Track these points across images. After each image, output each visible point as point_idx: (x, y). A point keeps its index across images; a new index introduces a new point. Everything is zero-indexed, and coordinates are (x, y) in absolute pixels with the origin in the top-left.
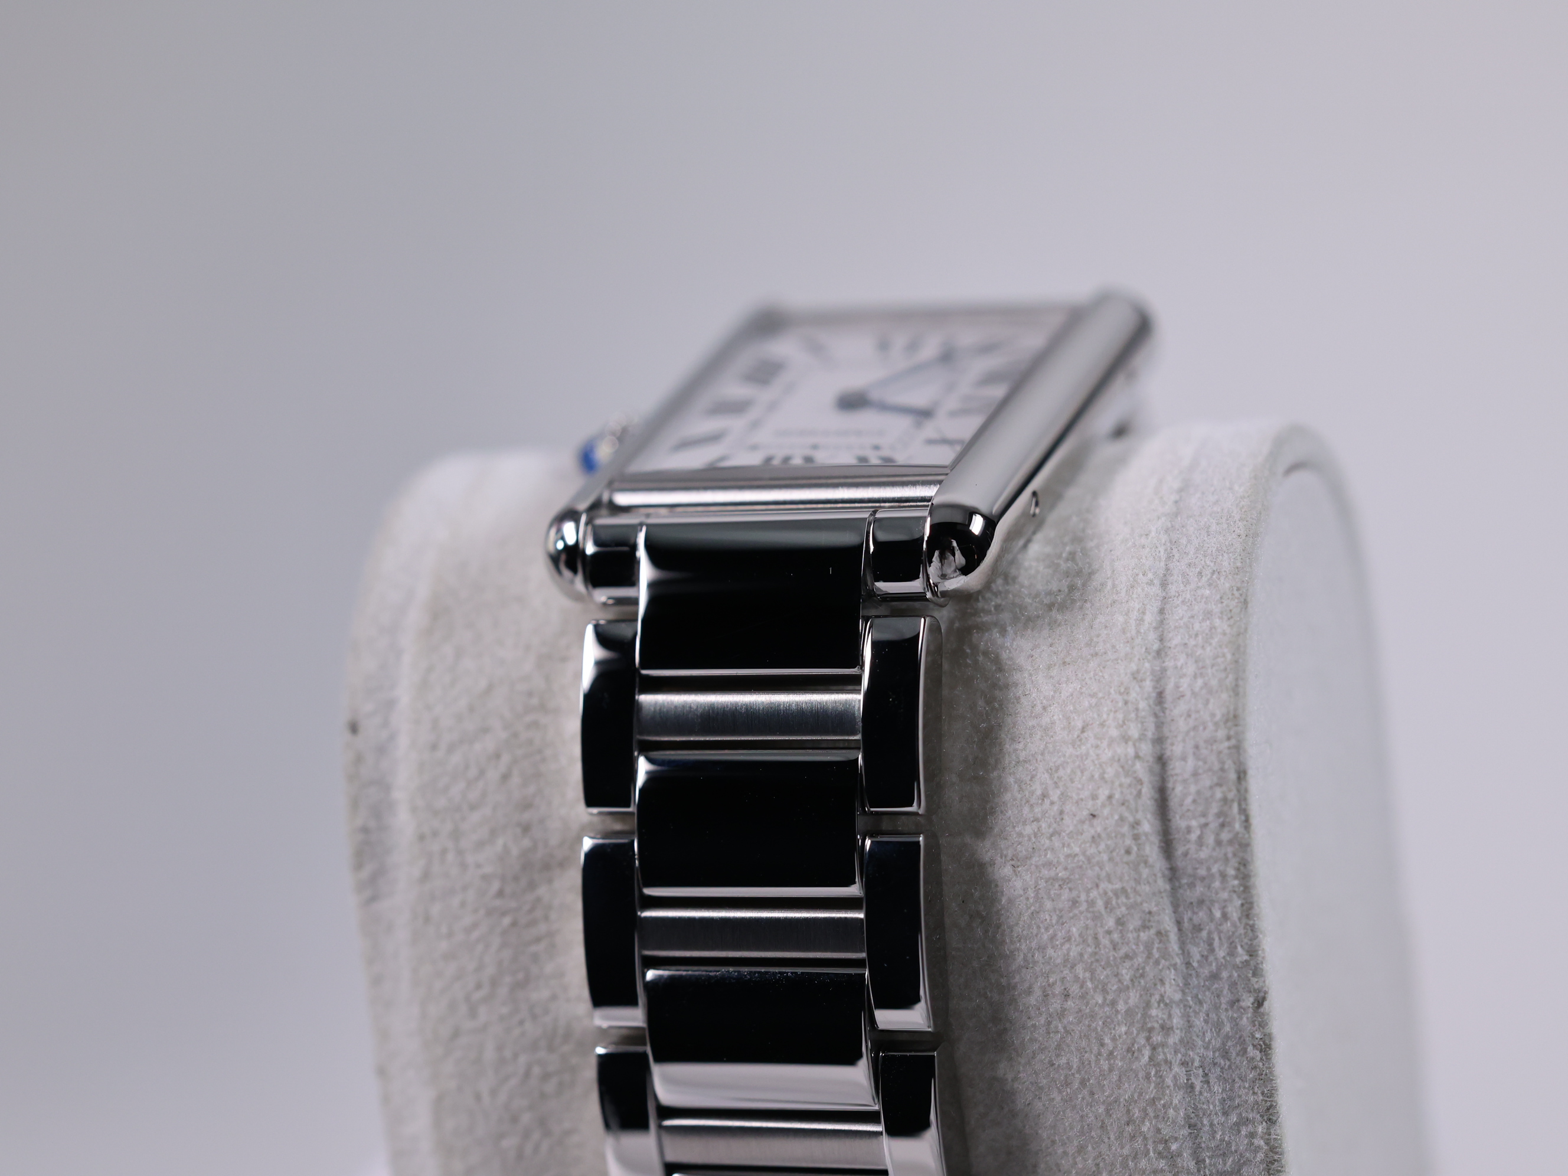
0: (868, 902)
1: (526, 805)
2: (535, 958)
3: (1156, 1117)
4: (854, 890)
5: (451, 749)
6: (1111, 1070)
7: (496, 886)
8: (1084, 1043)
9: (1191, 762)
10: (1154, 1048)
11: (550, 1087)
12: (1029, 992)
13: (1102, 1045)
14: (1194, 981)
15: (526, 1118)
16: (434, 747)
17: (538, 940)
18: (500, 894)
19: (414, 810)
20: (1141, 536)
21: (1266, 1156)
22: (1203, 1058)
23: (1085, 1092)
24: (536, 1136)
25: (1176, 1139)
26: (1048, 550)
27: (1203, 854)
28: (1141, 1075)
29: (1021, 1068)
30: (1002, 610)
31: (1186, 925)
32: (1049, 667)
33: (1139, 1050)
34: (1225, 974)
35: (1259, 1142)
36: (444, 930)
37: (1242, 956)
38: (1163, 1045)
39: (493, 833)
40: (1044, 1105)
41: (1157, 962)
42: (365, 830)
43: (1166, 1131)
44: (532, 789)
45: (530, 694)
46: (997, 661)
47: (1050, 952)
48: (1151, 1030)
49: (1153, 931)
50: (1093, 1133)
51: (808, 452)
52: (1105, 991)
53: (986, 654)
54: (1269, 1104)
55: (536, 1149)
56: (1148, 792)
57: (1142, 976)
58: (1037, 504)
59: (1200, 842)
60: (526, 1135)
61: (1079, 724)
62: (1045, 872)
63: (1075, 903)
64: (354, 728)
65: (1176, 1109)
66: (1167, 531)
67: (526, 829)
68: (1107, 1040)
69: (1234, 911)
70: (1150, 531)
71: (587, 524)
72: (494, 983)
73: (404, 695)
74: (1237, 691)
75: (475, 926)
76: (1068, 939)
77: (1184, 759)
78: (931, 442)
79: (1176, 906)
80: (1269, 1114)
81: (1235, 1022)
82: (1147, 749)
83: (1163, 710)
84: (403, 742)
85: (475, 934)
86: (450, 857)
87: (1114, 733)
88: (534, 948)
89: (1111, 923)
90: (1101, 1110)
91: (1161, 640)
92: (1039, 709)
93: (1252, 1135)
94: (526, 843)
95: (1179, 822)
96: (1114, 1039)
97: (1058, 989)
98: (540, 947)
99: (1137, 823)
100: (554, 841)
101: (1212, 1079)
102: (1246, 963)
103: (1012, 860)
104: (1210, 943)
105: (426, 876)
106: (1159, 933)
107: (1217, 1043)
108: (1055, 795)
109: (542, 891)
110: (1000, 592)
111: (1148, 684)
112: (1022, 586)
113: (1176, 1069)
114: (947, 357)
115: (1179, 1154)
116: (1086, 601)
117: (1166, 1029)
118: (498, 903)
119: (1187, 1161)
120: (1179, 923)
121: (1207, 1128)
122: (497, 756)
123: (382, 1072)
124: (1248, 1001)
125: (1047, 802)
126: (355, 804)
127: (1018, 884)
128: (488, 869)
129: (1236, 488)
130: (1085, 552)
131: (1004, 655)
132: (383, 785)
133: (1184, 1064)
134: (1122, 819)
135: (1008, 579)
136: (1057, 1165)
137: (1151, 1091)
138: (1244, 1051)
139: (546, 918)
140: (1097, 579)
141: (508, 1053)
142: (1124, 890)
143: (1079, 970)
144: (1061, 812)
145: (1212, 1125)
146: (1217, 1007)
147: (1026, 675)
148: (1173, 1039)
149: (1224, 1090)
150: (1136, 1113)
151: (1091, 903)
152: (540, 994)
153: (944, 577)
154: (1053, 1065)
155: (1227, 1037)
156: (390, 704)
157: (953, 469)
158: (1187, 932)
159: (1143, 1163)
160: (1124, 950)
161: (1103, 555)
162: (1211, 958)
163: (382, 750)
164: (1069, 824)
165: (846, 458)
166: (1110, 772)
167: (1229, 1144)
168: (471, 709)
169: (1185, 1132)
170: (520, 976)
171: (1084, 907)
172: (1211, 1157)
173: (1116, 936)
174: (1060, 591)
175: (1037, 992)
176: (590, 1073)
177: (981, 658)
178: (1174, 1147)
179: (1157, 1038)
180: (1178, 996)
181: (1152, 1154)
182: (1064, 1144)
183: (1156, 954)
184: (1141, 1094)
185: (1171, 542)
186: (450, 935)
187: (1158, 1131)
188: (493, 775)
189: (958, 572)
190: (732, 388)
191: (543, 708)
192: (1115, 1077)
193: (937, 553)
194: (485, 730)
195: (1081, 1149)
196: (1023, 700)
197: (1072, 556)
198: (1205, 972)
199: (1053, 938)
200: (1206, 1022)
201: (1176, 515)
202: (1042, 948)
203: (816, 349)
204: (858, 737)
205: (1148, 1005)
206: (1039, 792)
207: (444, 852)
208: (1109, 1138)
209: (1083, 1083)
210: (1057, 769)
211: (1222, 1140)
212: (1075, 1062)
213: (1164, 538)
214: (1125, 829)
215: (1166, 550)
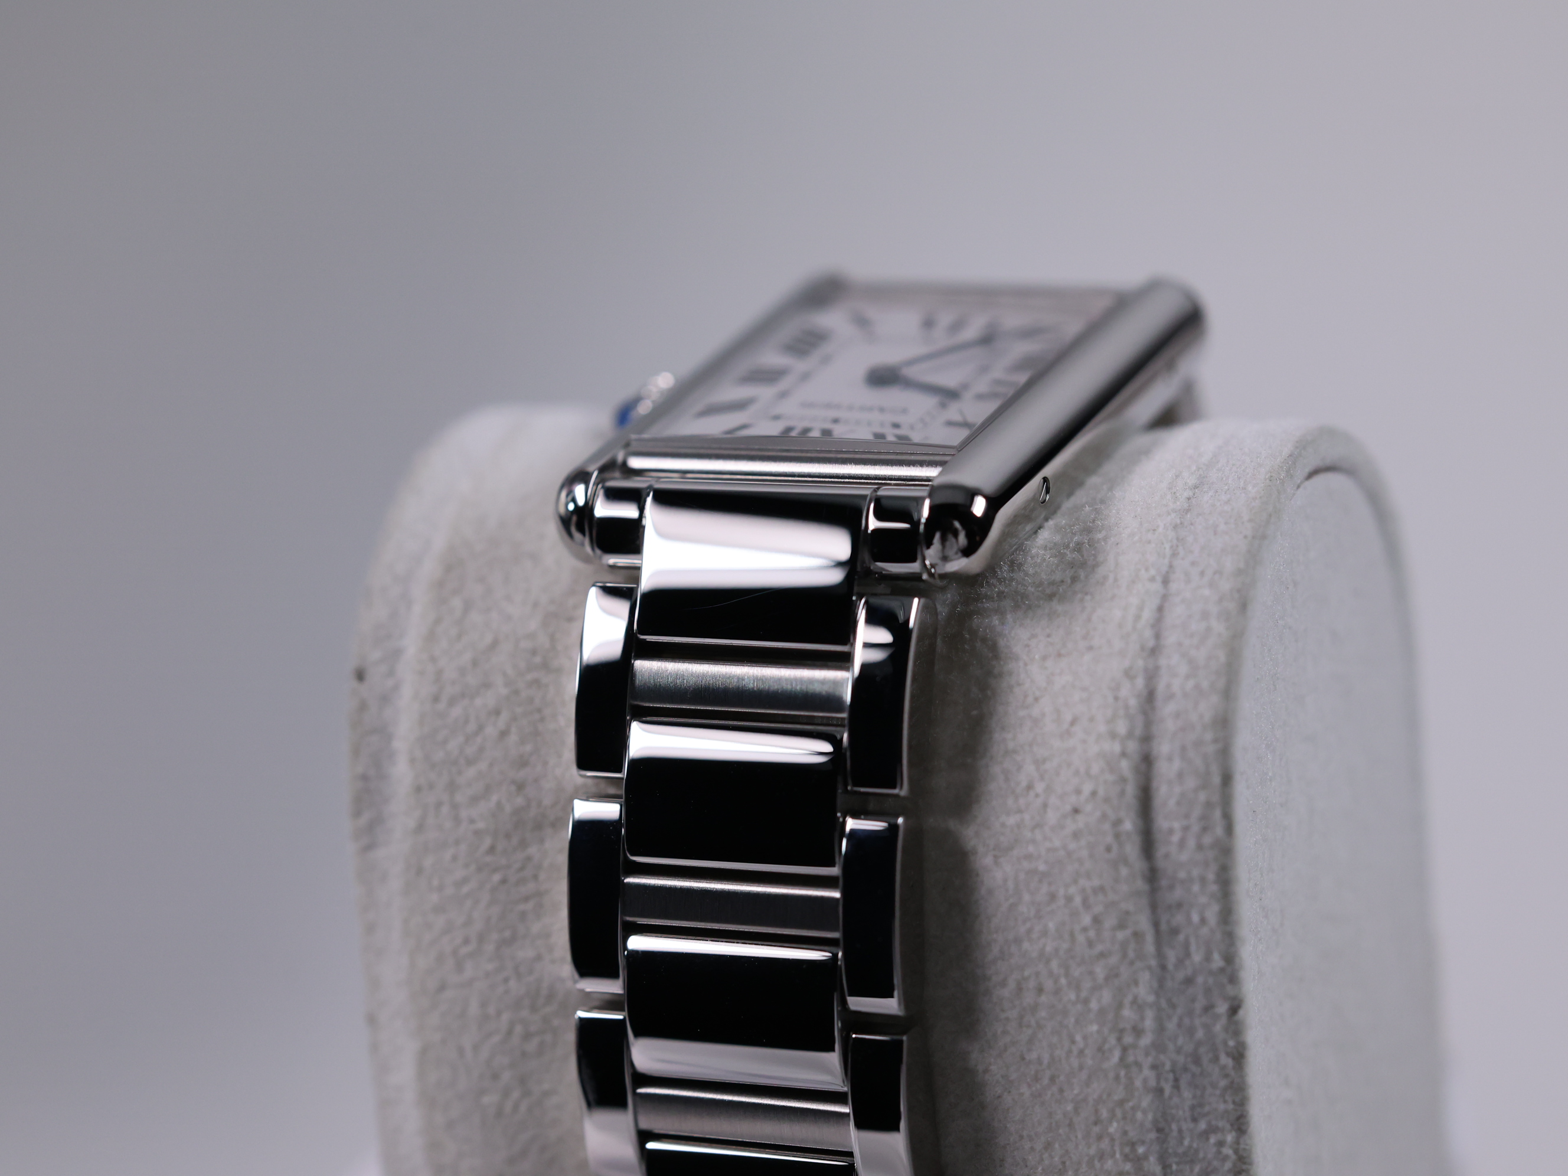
0: (847, 883)
1: (523, 762)
2: (523, 915)
3: (1124, 1118)
4: (835, 871)
5: (452, 702)
6: (1081, 1068)
7: (487, 842)
8: (1055, 1040)
9: (1177, 764)
10: (1125, 1049)
11: (532, 1046)
12: (1003, 984)
13: (1073, 1042)
14: (1169, 984)
15: (506, 1076)
16: (436, 699)
17: (526, 899)
18: (492, 850)
19: (412, 761)
20: (1149, 530)
21: (1234, 1165)
22: (1174, 1064)
23: (1055, 1089)
24: (516, 1095)
25: (1143, 1142)
26: (1057, 538)
27: (1184, 857)
28: (1111, 1075)
29: (992, 1060)
30: (1005, 597)
31: (1164, 927)
32: (1044, 658)
33: (1111, 1050)
34: (1200, 980)
35: (1227, 1151)
36: (435, 882)
37: (1217, 962)
38: (1134, 1046)
39: (488, 790)
40: (1013, 1100)
41: (1132, 963)
42: (364, 778)
43: (1132, 1134)
44: (528, 748)
45: (534, 652)
46: (994, 648)
47: (1026, 945)
48: (1122, 1031)
49: (1128, 932)
50: (1061, 1131)
51: (828, 426)
52: (1078, 988)
53: (984, 640)
54: (1239, 1113)
55: (516, 1107)
56: (1131, 790)
57: (1117, 975)
58: (1048, 491)
59: (1182, 844)
60: (506, 1093)
61: (1068, 718)
62: (1026, 865)
63: (1053, 897)
64: (360, 675)
65: (1144, 1112)
66: (1175, 527)
67: (520, 787)
68: (1078, 1038)
69: (1212, 914)
70: (1158, 527)
71: (596, 484)
72: (481, 938)
73: (411, 645)
74: (1229, 693)
75: (465, 880)
76: (1045, 933)
77: (1170, 759)
78: (950, 424)
79: (1154, 907)
80: (1240, 1124)
81: (1207, 1027)
82: (1132, 746)
83: (1153, 709)
84: (407, 692)
85: (465, 889)
86: (445, 809)
87: (1102, 728)
88: (522, 907)
89: (1087, 920)
90: (1070, 1107)
91: (1158, 636)
92: (1030, 699)
93: (1221, 1144)
94: (520, 801)
95: (1162, 822)
96: (1085, 1038)
97: (1032, 984)
98: (529, 906)
99: (1118, 822)
100: (547, 801)
101: (1183, 1083)
102: (1222, 970)
103: (994, 849)
104: (1186, 946)
105: (420, 828)
106: (1136, 934)
107: (1189, 1048)
108: (1040, 787)
109: (533, 850)
110: (1005, 579)
111: (1140, 682)
112: (1027, 574)
113: (1147, 1072)
114: (987, 339)
115: (1145, 1157)
116: (1086, 594)
117: (1138, 1032)
118: (488, 859)
119: (1153, 1165)
120: (1156, 925)
121: (1175, 1134)
122: (497, 712)
123: (372, 1020)
124: (1222, 1008)
125: (1032, 793)
126: (356, 752)
127: (998, 875)
128: (481, 825)
129: (1250, 488)
130: (1092, 543)
131: (1002, 643)
132: (384, 732)
133: (1154, 1067)
134: (1104, 816)
135: (1015, 566)
136: (1025, 1160)
137: (1119, 1094)
138: (1216, 1059)
139: (535, 877)
140: (1101, 571)
141: (491, 1010)
142: (1102, 889)
143: (1054, 965)
144: (1045, 806)
145: (1180, 1131)
146: (1190, 1013)
147: (1021, 664)
148: (1146, 1040)
149: (1194, 1097)
150: (1104, 1114)
151: (1069, 899)
152: (525, 953)
153: (945, 559)
154: (1023, 1059)
155: (1199, 1044)
156: (396, 654)
157: (960, 451)
158: (1164, 935)
159: (1109, 1164)
160: (1099, 948)
161: (1108, 548)
162: (1187, 963)
163: (385, 699)
164: (1052, 817)
165: (864, 434)
166: (1095, 769)
167: (1197, 1151)
168: (475, 663)
169: (1153, 1135)
170: (507, 934)
171: (1061, 902)
172: (1178, 1164)
173: (1092, 934)
174: (1062, 581)
175: (1012, 984)
176: (571, 1037)
177: (978, 644)
178: (1141, 1150)
179: (1128, 1039)
180: (1151, 998)
181: (1118, 1156)
182: (1031, 1139)
183: (1131, 954)
184: (1109, 1095)
185: (1178, 539)
186: (441, 888)
187: (1125, 1133)
188: (491, 731)
189: (960, 554)
190: (771, 357)
191: (545, 666)
192: (1084, 1075)
193: (938, 536)
194: (487, 685)
195: (1048, 1146)
196: (1016, 690)
197: (1078, 548)
198: (1180, 975)
199: (1029, 931)
200: (1179, 1025)
201: (1188, 511)
202: (1018, 941)
203: (862, 322)
204: (844, 715)
205: (1120, 1006)
206: (1024, 784)
207: (439, 805)
208: (1076, 1137)
209: (1053, 1079)
210: (1044, 761)
211: (1190, 1147)
212: (1046, 1060)
213: (1171, 534)
214: (1107, 826)
215: (1171, 547)
